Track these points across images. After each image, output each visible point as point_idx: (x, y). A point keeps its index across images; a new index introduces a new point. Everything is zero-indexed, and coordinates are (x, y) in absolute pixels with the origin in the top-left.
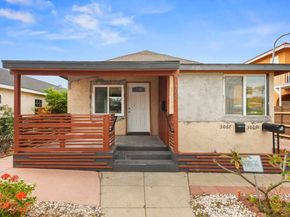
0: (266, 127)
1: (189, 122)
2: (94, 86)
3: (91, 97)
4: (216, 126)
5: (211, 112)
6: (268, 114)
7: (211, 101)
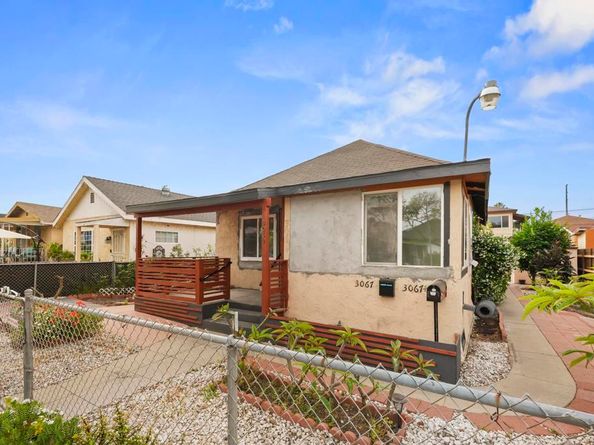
1: (309, 274)
2: (243, 218)
3: (239, 234)
4: (350, 281)
5: (341, 258)
6: (447, 263)
7: (341, 240)
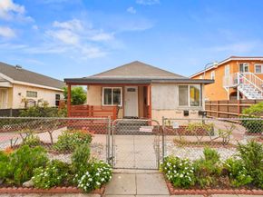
0: (201, 113)
2: (103, 88)
6: (201, 106)
